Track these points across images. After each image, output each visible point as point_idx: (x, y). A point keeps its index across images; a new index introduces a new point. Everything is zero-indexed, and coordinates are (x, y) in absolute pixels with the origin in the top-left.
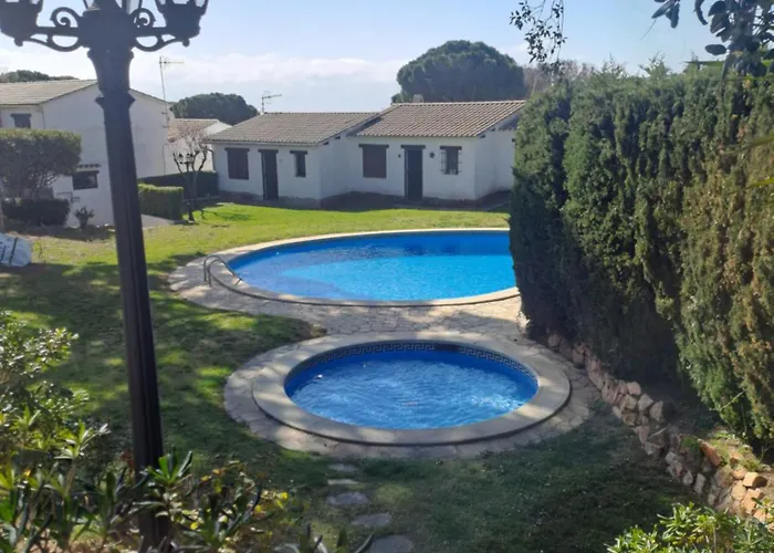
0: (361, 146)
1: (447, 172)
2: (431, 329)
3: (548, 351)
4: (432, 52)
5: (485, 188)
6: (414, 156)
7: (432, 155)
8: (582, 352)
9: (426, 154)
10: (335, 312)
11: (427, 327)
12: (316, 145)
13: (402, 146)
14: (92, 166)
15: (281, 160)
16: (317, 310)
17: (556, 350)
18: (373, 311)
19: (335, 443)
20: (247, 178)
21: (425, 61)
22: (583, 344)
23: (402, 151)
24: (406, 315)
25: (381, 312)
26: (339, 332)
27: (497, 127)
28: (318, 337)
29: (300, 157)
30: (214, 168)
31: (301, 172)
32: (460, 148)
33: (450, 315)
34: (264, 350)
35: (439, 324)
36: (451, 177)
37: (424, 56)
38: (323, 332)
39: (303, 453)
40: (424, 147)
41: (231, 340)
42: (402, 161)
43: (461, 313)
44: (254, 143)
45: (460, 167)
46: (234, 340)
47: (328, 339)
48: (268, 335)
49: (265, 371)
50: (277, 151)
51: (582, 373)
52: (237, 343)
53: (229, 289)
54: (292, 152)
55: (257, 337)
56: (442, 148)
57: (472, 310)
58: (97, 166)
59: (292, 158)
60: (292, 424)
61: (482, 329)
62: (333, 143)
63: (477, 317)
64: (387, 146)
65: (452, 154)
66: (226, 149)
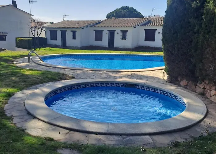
0: (94, 30)
1: (123, 39)
2: (122, 78)
3: (181, 88)
4: (117, 9)
5: (135, 45)
6: (112, 34)
7: (118, 33)
8: (202, 87)
9: (116, 33)
10: (79, 72)
11: (120, 78)
12: (79, 28)
13: (108, 31)
14: (4, 33)
15: (67, 34)
16: (72, 71)
17: (185, 87)
18: (97, 72)
19: (68, 131)
20: (56, 40)
21: (115, 12)
22: (203, 83)
23: (108, 32)
24: (110, 74)
25: (100, 72)
26: (80, 78)
27: (140, 25)
28: (70, 79)
29: (74, 33)
30: (46, 37)
31: (74, 38)
32: (127, 31)
33: (130, 74)
34: (42, 83)
35: (126, 77)
36: (124, 41)
37: (115, 11)
38: (73, 78)
39: (41, 138)
40: (115, 31)
41: (27, 78)
42: (108, 35)
43: (134, 74)
44: (59, 28)
45: (127, 37)
46: (28, 78)
47: (75, 80)
48: (47, 77)
49: (37, 91)
50: (66, 31)
51: (204, 97)
52: (30, 79)
53: (37, 64)
54: (71, 31)
55: (40, 78)
56: (121, 31)
57: (138, 73)
58: (6, 33)
59: (71, 33)
60: (40, 118)
61: (146, 79)
62: (85, 28)
63: (142, 75)
64: (103, 30)
65: (124, 33)
66: (50, 30)
